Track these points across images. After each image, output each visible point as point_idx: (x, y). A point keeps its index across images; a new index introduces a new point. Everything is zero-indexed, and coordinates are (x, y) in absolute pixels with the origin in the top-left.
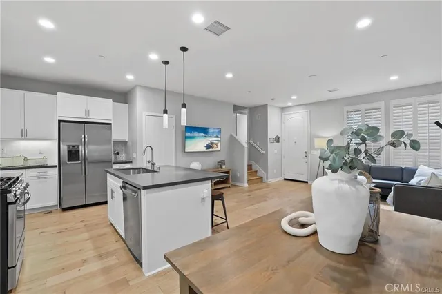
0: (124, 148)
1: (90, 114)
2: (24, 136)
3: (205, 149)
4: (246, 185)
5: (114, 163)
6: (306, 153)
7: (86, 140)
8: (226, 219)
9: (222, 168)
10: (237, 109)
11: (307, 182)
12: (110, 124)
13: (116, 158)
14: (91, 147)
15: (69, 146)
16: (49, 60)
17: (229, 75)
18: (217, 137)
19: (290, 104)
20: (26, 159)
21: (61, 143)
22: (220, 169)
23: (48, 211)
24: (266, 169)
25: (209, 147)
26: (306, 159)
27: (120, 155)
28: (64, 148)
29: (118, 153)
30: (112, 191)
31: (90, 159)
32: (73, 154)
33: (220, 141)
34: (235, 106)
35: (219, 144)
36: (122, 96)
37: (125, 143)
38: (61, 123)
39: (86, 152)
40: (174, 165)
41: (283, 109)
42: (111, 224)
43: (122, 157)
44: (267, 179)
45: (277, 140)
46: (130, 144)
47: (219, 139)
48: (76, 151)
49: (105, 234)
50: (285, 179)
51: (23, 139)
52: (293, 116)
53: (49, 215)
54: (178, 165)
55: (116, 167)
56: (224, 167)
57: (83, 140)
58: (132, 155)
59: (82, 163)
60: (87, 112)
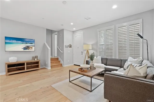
4: (49, 68)
9: (34, 60)
18: (32, 44)
25: (25, 48)
33: (34, 46)
34: (47, 29)
35: (33, 48)
44: (64, 65)
45: (70, 46)
47: (34, 45)
50: (74, 65)
52: (77, 35)
56: (36, 59)
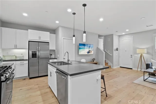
0: (54, 53)
1: (41, 38)
2: (16, 47)
3: (87, 54)
5: (50, 59)
6: (131, 55)
7: (39, 49)
8: (105, 89)
9: (94, 61)
10: (100, 36)
11: (132, 69)
12: (49, 42)
13: (50, 57)
14: (41, 52)
15: (32, 52)
16: (25, 15)
17: (101, 20)
18: (92, 48)
19: (124, 34)
20: (16, 57)
21: (29, 50)
22: (93, 62)
23: (24, 79)
24: (112, 63)
25: (88, 52)
26: (131, 59)
27: (52, 55)
28: (31, 53)
29: (51, 55)
30: (51, 73)
31: (40, 57)
32: (34, 55)
33: (93, 50)
35: (93, 51)
36: (53, 31)
37: (54, 50)
38: (30, 42)
39: (39, 54)
40: (74, 60)
41: (119, 36)
42: (49, 87)
43: (53, 56)
44: (113, 66)
45: (117, 49)
46: (56, 51)
47: (93, 49)
48: (35, 54)
49: (47, 93)
50: (120, 67)
51: (15, 49)
52: (124, 39)
53: (24, 81)
54: (76, 60)
55: (51, 61)
56: (95, 61)
57: (38, 49)
58: (57, 56)
59: (37, 58)
60: (40, 38)
